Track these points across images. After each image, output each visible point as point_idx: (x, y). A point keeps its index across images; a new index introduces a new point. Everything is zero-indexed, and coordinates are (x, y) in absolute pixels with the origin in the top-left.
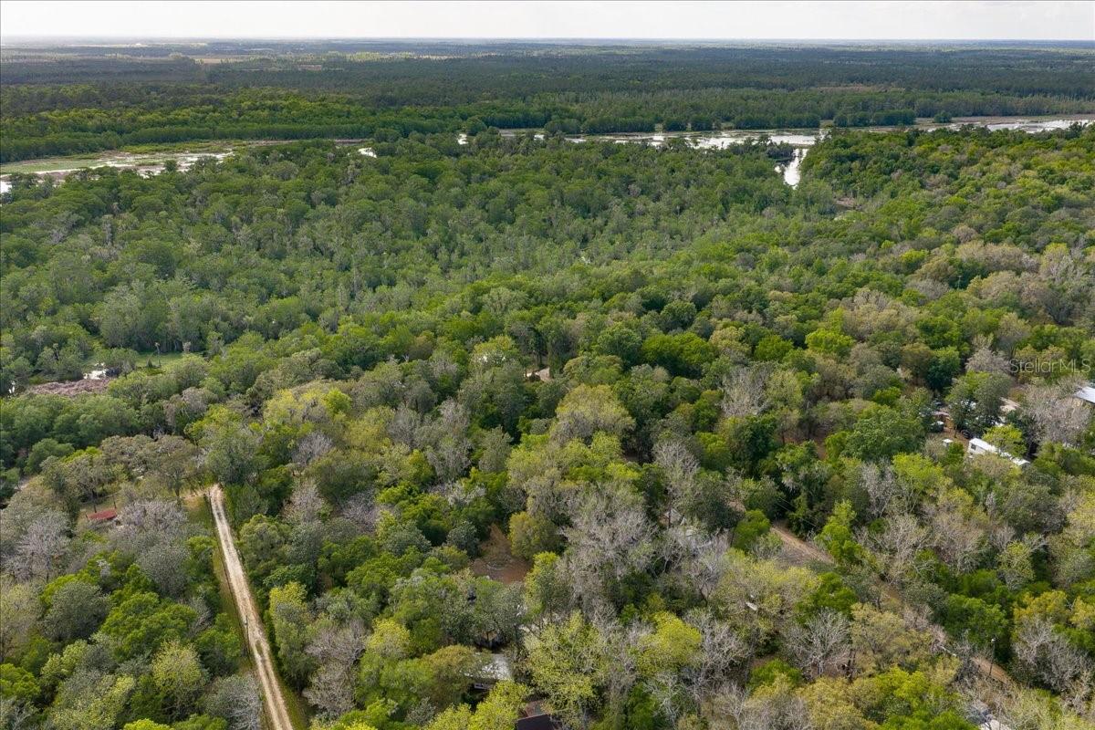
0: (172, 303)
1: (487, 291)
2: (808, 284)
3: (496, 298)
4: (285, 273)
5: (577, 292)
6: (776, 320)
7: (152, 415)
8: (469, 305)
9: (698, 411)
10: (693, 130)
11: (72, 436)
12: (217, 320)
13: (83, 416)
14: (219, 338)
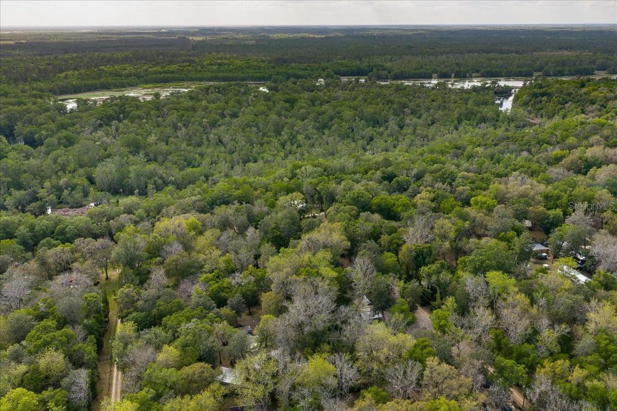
0: (131, 168)
1: (300, 167)
2: (486, 169)
3: (304, 171)
4: (200, 154)
5: (351, 169)
6: (458, 189)
7: (107, 227)
8: (289, 175)
9: (392, 240)
10: (455, 77)
11: (63, 237)
12: (156, 178)
13: (69, 227)
14: (153, 188)
